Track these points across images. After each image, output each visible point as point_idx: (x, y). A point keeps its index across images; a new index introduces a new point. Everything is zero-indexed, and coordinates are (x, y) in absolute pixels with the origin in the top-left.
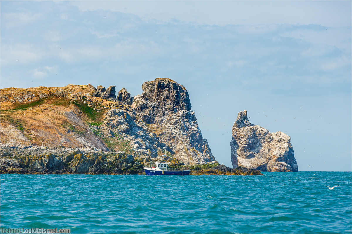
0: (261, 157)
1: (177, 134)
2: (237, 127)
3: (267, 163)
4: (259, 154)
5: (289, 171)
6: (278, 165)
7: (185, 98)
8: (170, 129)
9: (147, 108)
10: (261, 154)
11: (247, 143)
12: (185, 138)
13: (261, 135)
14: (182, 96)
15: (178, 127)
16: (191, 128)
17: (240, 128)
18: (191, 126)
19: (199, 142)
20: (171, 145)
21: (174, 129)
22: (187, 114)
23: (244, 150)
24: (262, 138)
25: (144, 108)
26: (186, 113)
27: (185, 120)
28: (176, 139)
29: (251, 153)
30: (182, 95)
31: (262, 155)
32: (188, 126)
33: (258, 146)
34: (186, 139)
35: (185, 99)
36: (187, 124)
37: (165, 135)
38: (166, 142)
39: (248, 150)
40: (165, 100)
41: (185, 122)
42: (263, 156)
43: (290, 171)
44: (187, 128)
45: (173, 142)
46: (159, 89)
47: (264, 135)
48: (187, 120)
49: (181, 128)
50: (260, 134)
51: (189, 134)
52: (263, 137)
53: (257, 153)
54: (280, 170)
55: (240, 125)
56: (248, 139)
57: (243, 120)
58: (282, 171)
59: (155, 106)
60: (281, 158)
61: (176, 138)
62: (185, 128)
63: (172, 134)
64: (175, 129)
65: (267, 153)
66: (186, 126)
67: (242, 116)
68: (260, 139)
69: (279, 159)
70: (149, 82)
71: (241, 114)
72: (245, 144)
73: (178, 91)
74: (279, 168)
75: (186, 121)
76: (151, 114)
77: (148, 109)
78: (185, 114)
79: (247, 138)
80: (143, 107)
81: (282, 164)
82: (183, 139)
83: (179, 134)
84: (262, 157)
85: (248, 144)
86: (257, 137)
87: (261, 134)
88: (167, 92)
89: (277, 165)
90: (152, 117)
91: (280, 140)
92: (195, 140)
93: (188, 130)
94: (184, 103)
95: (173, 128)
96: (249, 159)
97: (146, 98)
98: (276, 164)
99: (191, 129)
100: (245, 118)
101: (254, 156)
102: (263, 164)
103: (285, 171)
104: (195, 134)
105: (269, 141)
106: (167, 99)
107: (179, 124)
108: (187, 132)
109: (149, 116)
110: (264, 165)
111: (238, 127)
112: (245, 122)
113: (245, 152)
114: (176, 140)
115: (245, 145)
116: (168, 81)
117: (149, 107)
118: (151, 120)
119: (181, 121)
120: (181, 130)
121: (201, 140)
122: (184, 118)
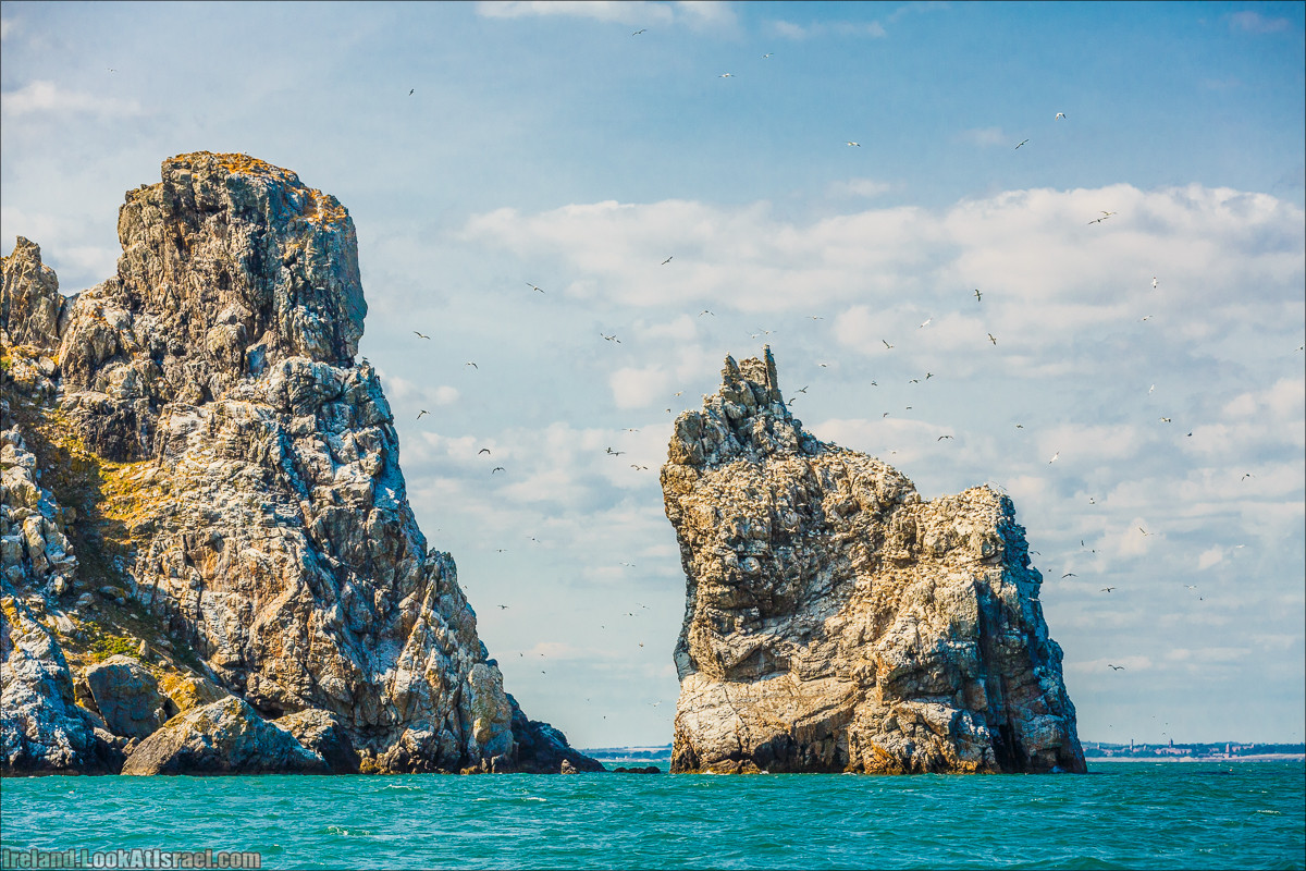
0: (827, 666)
1: (239, 522)
2: (685, 463)
3: (849, 715)
4: (815, 650)
5: (972, 766)
6: (898, 727)
7: (309, 272)
8: (206, 489)
9: (121, 354)
10: (829, 645)
11: (725, 568)
12: (276, 544)
13: (860, 517)
14: (293, 260)
15: (249, 470)
16: (328, 475)
17: (707, 471)
18: (337, 461)
19: (380, 571)
20: (193, 595)
21: (224, 486)
22: (312, 380)
23: (717, 621)
24: (861, 536)
25: (108, 358)
26: (307, 377)
27: (297, 423)
28: (226, 553)
29: (763, 639)
30: (287, 256)
31: (833, 653)
32: (315, 464)
33: (819, 595)
34: (284, 550)
35: (307, 282)
36: (307, 449)
37: (174, 530)
38: (174, 574)
39: (740, 619)
40: (212, 300)
41: (297, 435)
42: (839, 660)
43: (979, 769)
44: (304, 481)
45: (214, 577)
46: (176, 230)
47: (879, 518)
48: (309, 421)
49: (267, 478)
50: (851, 510)
51: (314, 515)
52: (871, 527)
53: (805, 639)
54: (906, 762)
55: (708, 452)
56: (733, 543)
57: (748, 414)
58: (918, 769)
59: (164, 344)
60: (919, 671)
61: (227, 549)
62: (287, 478)
63: (211, 518)
64: (233, 484)
65: (862, 642)
66: (297, 465)
67: (735, 387)
68: (846, 542)
69: (906, 682)
70: (144, 187)
71: (732, 373)
72: (719, 582)
73: (261, 233)
74: (895, 749)
75: (302, 433)
76: (132, 398)
77: (127, 362)
78: (298, 380)
79: (723, 536)
80: (100, 354)
81: (920, 720)
82: (269, 550)
83: (250, 520)
84: (831, 669)
85: (732, 582)
86: (830, 527)
87: (857, 508)
88: (216, 243)
89: (894, 726)
90: (139, 417)
91: (943, 544)
92: (355, 557)
93: (309, 487)
94: (302, 309)
95: (224, 480)
96: (743, 687)
97: (131, 297)
98: (887, 720)
99: (329, 482)
100: (766, 397)
101: (783, 667)
102: (820, 717)
103: (939, 765)
104: (353, 517)
105: (906, 554)
106: (221, 293)
107: (255, 455)
108: (305, 503)
109: (122, 406)
110: (820, 726)
111: (696, 462)
112: (758, 427)
113: (723, 633)
114: (225, 560)
115: (718, 590)
116: (210, 170)
117: (134, 349)
118: (132, 437)
119: (269, 429)
120: (264, 489)
121: (399, 557)
122: (289, 410)
